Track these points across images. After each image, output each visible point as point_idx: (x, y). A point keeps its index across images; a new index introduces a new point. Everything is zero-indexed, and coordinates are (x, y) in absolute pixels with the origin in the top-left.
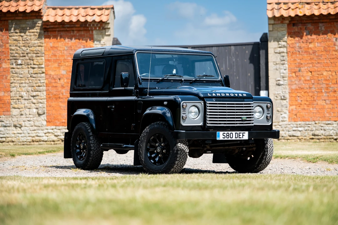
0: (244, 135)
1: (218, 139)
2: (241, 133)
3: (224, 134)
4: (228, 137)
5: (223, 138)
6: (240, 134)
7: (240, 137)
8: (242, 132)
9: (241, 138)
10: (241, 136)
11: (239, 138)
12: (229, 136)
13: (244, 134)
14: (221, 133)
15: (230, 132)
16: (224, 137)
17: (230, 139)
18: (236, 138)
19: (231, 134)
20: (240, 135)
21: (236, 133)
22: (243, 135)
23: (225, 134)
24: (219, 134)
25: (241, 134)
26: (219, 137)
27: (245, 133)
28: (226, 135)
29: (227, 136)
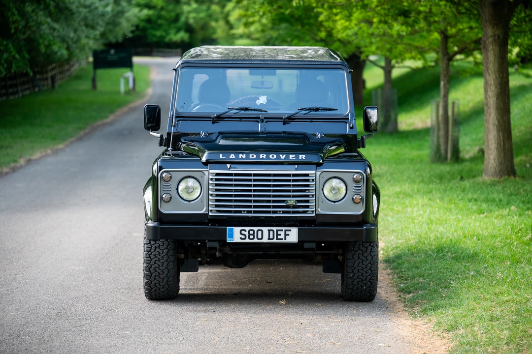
0: (288, 235)
1: (229, 240)
2: (282, 230)
3: (243, 232)
4: (251, 237)
5: (241, 238)
6: (279, 233)
7: (279, 237)
8: (284, 229)
9: (282, 239)
10: (282, 236)
11: (277, 239)
12: (253, 235)
13: (287, 233)
14: (237, 230)
15: (256, 229)
16: (243, 237)
17: (256, 240)
18: (269, 239)
19: (260, 233)
20: (280, 235)
21: (269, 231)
22: (286, 235)
23: (245, 231)
24: (232, 231)
25: (282, 233)
26: (232, 236)
27: (290, 230)
28: (247, 233)
29: (250, 234)
